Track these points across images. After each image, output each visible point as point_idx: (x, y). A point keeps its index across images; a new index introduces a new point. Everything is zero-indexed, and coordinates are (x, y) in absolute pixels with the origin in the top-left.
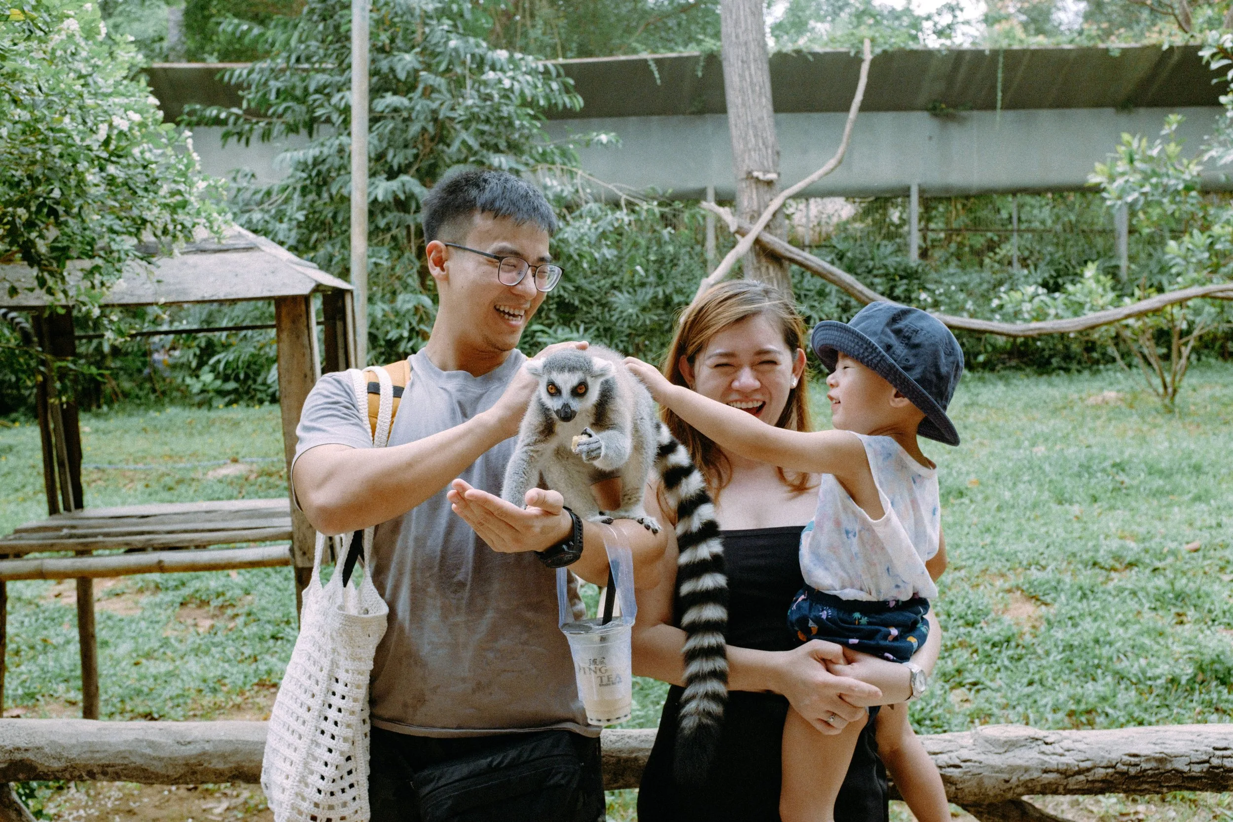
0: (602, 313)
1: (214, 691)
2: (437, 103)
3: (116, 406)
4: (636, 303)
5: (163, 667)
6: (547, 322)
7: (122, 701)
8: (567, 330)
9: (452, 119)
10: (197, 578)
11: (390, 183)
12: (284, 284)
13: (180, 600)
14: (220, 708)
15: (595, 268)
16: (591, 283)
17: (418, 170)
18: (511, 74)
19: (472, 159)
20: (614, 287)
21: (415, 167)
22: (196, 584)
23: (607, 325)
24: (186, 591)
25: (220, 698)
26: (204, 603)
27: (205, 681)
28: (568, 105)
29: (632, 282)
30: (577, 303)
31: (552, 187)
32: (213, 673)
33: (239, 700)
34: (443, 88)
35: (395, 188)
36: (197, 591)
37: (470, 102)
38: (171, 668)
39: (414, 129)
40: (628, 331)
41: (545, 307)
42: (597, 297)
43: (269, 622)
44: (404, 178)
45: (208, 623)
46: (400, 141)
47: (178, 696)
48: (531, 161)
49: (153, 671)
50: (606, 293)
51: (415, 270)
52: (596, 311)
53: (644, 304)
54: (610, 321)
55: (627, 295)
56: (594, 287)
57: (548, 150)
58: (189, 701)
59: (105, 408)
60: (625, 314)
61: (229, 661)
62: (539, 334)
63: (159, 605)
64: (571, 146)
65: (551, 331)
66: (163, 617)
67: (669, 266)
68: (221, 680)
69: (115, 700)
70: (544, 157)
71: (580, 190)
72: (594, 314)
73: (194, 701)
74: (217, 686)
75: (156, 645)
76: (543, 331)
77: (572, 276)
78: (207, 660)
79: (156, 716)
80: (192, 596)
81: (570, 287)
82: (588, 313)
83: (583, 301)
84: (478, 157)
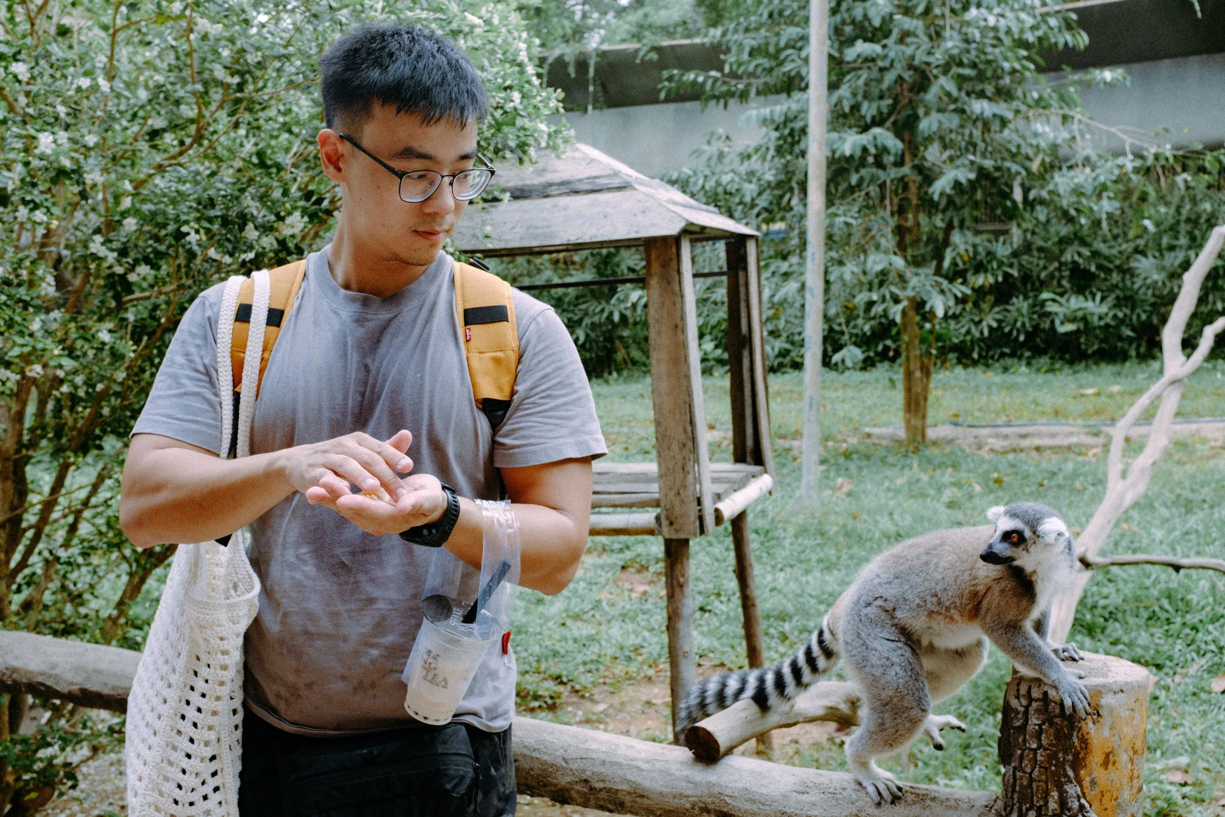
0: (1123, 280)
1: (629, 659)
2: (913, 48)
3: (625, 373)
4: (1163, 268)
5: (586, 630)
6: (1059, 290)
7: (538, 661)
8: (1081, 298)
9: (928, 64)
10: (642, 542)
11: (859, 137)
12: (653, 225)
13: (621, 563)
14: (630, 678)
15: (1115, 231)
16: (1111, 247)
17: (894, 124)
18: (997, 10)
19: (952, 107)
20: (1137, 251)
21: (892, 119)
22: (640, 549)
23: (1128, 293)
24: (628, 555)
25: (633, 668)
26: (643, 568)
27: (622, 648)
28: (1071, 45)
29: (1160, 245)
30: (1093, 269)
31: (1044, 133)
32: (633, 640)
33: (651, 672)
34: (920, 32)
35: (865, 142)
36: (638, 555)
37: (950, 44)
38: (593, 632)
39: (889, 78)
40: (1153, 300)
41: (1057, 274)
42: (1118, 262)
43: (700, 593)
44: (876, 131)
45: (641, 588)
46: (875, 92)
47: (592, 661)
48: (1023, 108)
49: (576, 633)
50: (1128, 258)
51: (889, 230)
52: (1115, 278)
53: (1171, 270)
54: (1131, 289)
55: (1151, 259)
56: (1114, 252)
57: (1045, 95)
58: (602, 668)
59: (615, 374)
60: (1149, 281)
61: (652, 630)
62: (1049, 303)
63: (602, 567)
64: (1072, 89)
65: (1062, 300)
66: (603, 580)
67: (1204, 227)
68: (637, 649)
69: (531, 659)
70: (1041, 103)
71: (1078, 138)
72: (1114, 281)
73: (607, 668)
74: (632, 655)
75: (587, 606)
76: (1054, 300)
77: (1088, 240)
78: (630, 627)
79: (565, 680)
80: (633, 560)
81: (1086, 252)
82: (1105, 280)
83: (1100, 267)
84: (959, 105)
